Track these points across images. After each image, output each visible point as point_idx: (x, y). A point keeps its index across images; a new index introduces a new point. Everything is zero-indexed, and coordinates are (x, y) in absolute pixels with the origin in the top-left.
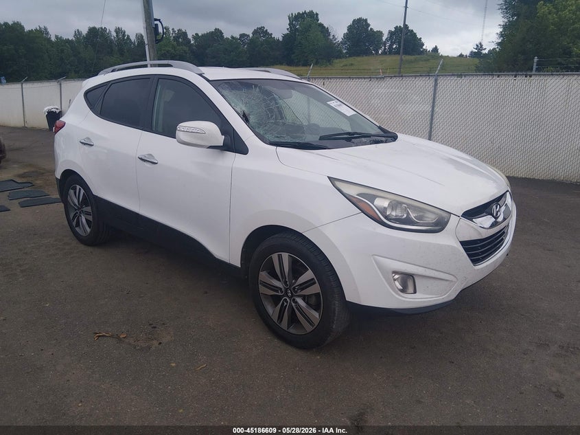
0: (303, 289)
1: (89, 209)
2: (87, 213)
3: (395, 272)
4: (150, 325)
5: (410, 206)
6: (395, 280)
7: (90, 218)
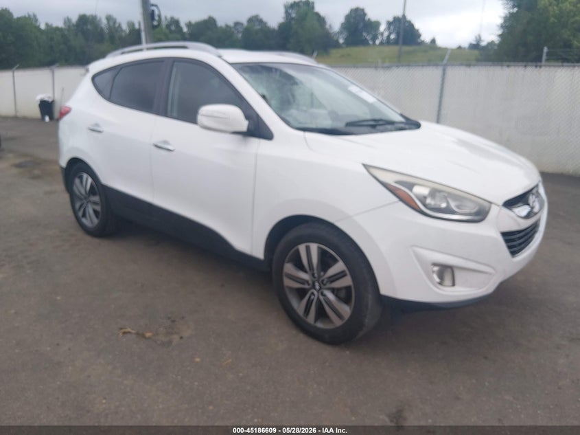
0: (332, 282)
1: (96, 199)
2: (95, 203)
3: (435, 264)
4: (169, 318)
5: (450, 194)
6: (433, 272)
7: (98, 208)
